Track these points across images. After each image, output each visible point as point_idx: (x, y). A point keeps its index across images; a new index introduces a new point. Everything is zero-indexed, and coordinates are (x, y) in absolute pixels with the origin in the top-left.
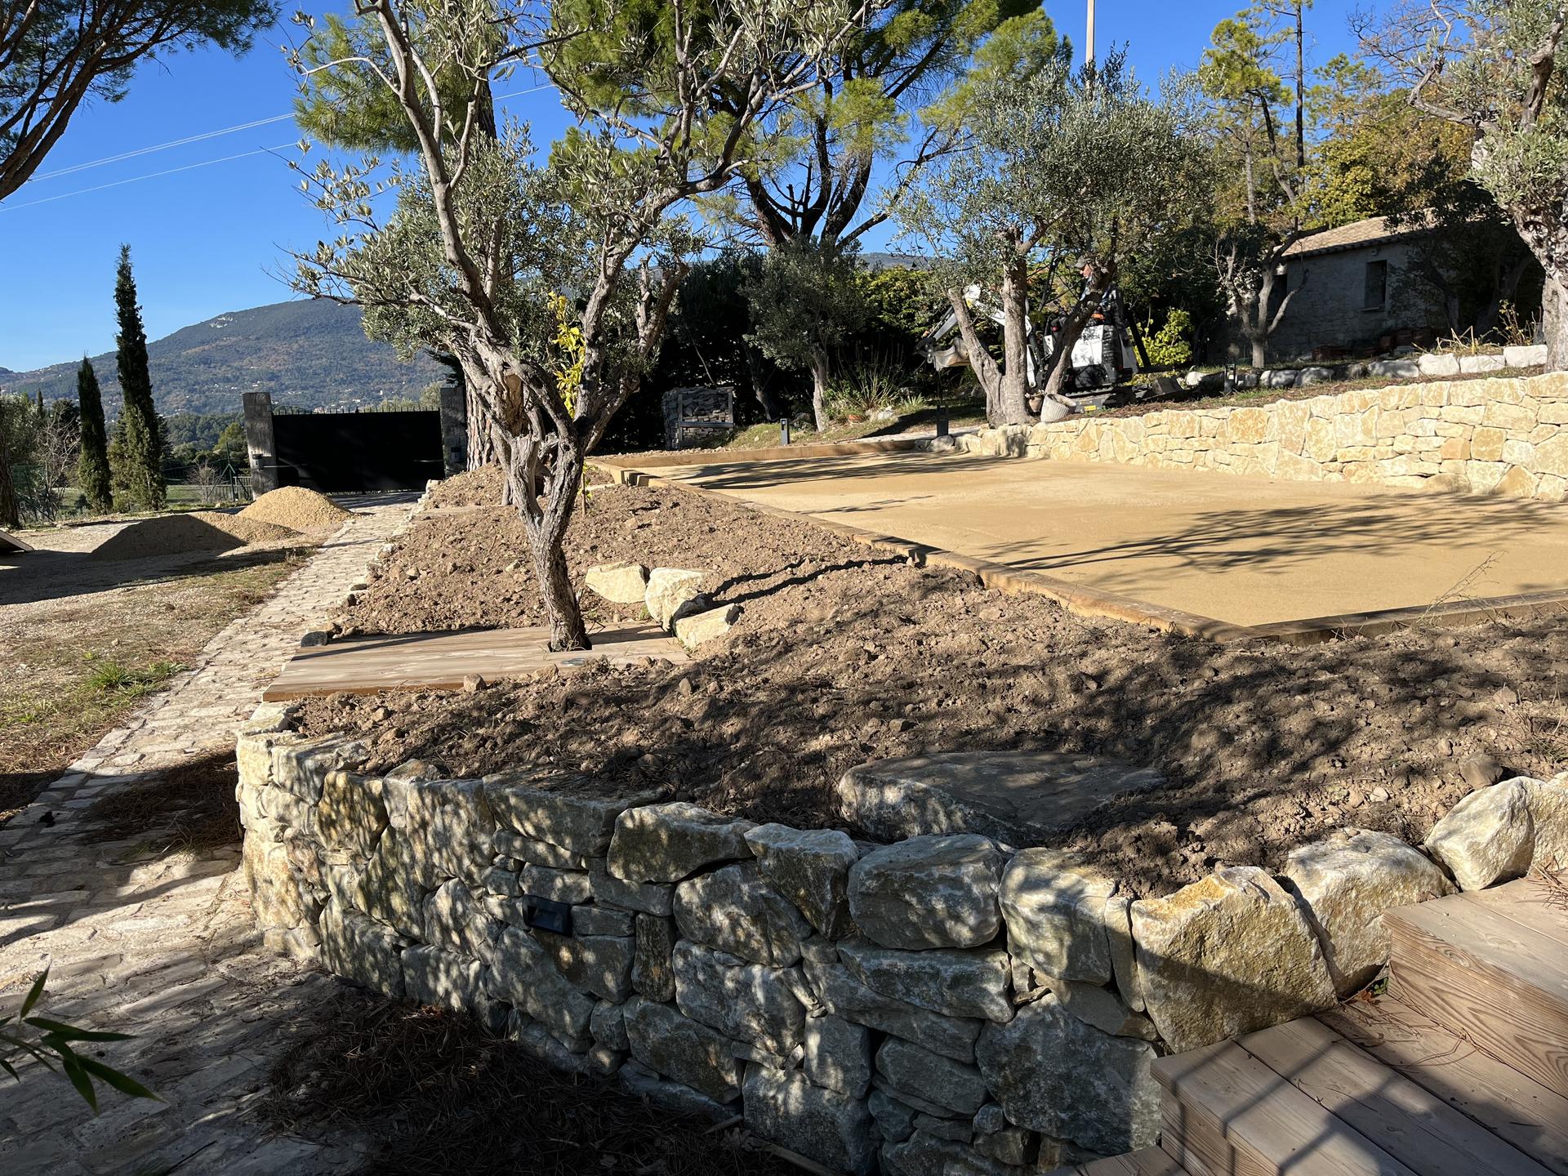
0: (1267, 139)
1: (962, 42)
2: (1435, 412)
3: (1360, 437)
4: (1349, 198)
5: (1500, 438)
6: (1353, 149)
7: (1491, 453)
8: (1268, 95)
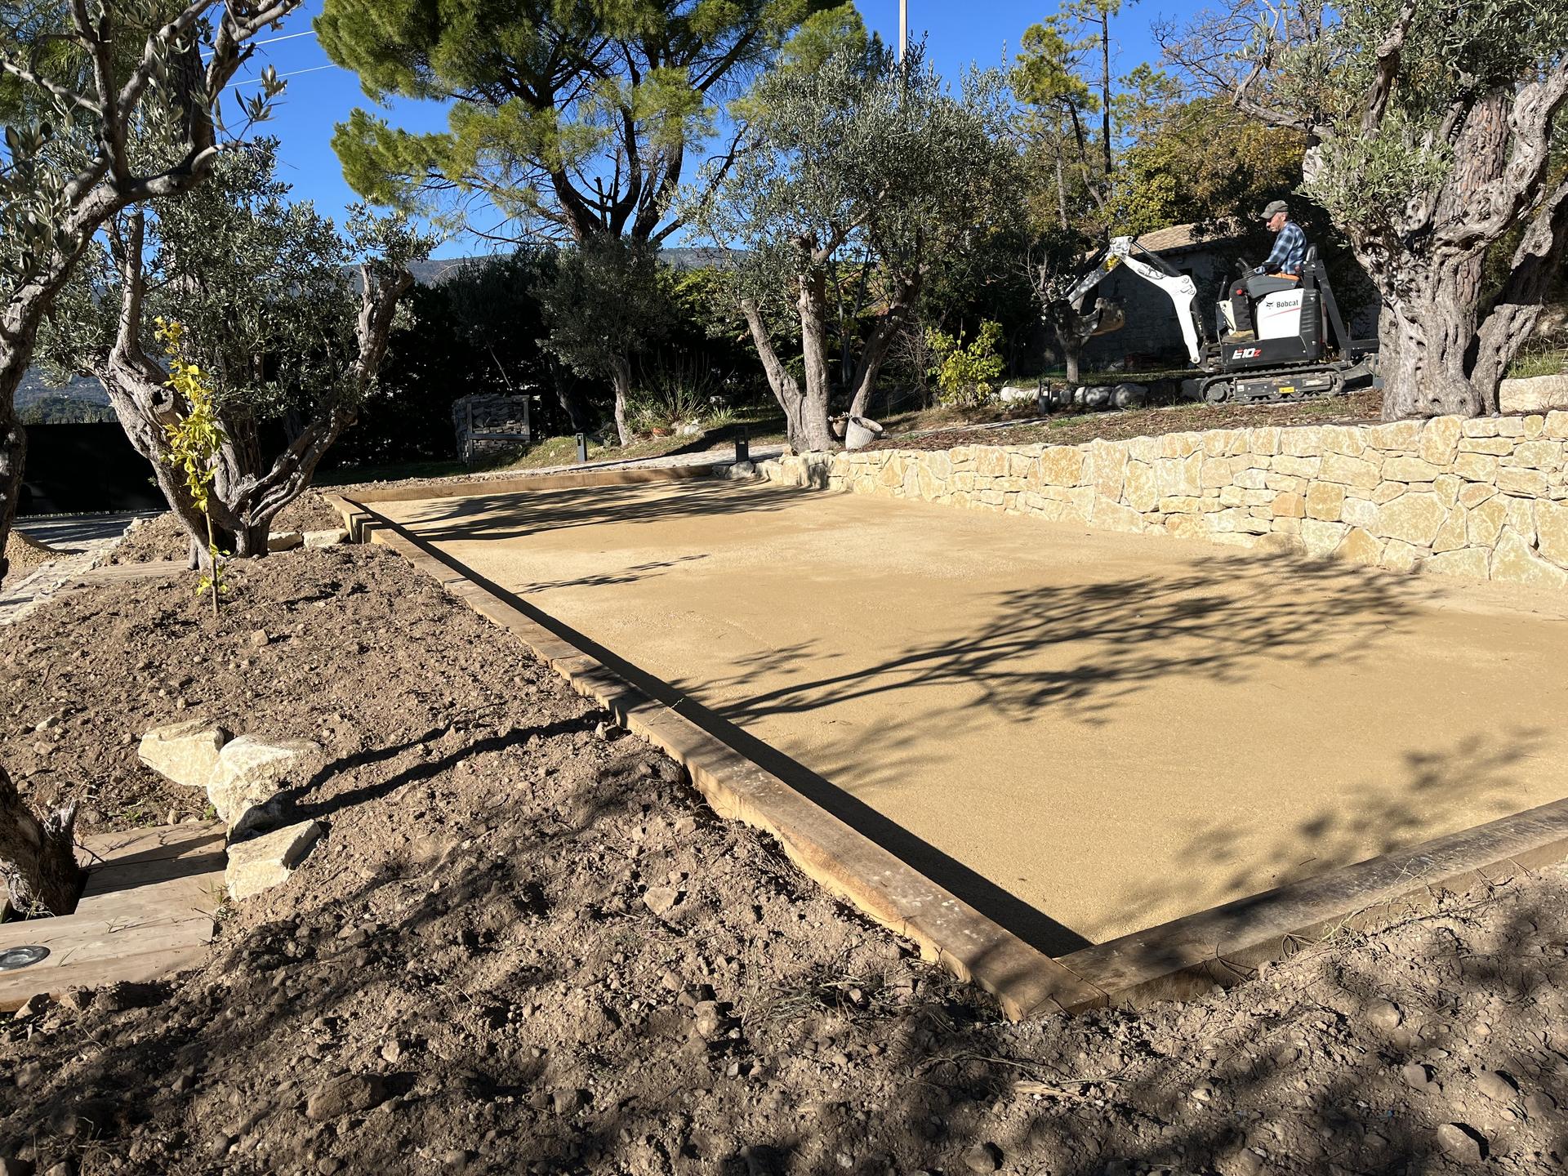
0: (1076, 145)
1: (770, 34)
2: (1266, 461)
3: (1183, 486)
4: (1156, 205)
5: (1339, 495)
6: (1157, 156)
7: (1329, 511)
8: (1077, 101)
